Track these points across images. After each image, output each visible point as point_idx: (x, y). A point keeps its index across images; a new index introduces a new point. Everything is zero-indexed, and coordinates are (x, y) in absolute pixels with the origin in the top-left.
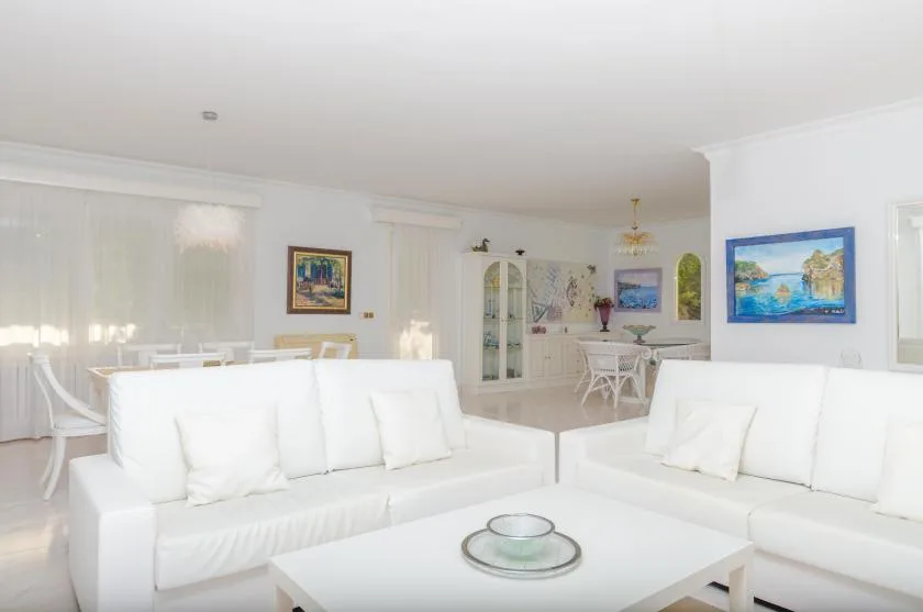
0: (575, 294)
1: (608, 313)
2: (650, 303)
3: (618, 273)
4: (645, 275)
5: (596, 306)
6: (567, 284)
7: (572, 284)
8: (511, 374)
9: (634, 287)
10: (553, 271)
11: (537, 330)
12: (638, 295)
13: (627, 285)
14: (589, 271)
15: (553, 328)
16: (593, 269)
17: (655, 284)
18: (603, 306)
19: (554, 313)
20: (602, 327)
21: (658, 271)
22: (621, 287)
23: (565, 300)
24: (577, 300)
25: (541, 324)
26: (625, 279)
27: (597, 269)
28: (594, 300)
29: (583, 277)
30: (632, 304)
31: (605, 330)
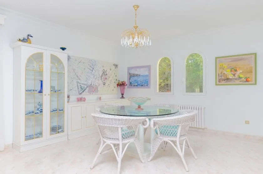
0: (106, 79)
1: (124, 88)
2: (145, 84)
3: (129, 69)
4: (142, 69)
5: (118, 85)
6: (101, 73)
7: (104, 73)
8: (54, 130)
9: (137, 75)
10: (92, 65)
11: (80, 100)
12: (139, 79)
13: (133, 74)
14: (114, 67)
15: (90, 98)
16: (116, 66)
17: (147, 73)
18: (121, 85)
19: (93, 89)
20: (121, 96)
21: (149, 67)
22: (131, 76)
23: (100, 82)
24: (107, 82)
25: (83, 96)
26: (133, 72)
27: (119, 66)
28: (117, 82)
29: (110, 70)
30: (136, 84)
31: (123, 97)
